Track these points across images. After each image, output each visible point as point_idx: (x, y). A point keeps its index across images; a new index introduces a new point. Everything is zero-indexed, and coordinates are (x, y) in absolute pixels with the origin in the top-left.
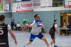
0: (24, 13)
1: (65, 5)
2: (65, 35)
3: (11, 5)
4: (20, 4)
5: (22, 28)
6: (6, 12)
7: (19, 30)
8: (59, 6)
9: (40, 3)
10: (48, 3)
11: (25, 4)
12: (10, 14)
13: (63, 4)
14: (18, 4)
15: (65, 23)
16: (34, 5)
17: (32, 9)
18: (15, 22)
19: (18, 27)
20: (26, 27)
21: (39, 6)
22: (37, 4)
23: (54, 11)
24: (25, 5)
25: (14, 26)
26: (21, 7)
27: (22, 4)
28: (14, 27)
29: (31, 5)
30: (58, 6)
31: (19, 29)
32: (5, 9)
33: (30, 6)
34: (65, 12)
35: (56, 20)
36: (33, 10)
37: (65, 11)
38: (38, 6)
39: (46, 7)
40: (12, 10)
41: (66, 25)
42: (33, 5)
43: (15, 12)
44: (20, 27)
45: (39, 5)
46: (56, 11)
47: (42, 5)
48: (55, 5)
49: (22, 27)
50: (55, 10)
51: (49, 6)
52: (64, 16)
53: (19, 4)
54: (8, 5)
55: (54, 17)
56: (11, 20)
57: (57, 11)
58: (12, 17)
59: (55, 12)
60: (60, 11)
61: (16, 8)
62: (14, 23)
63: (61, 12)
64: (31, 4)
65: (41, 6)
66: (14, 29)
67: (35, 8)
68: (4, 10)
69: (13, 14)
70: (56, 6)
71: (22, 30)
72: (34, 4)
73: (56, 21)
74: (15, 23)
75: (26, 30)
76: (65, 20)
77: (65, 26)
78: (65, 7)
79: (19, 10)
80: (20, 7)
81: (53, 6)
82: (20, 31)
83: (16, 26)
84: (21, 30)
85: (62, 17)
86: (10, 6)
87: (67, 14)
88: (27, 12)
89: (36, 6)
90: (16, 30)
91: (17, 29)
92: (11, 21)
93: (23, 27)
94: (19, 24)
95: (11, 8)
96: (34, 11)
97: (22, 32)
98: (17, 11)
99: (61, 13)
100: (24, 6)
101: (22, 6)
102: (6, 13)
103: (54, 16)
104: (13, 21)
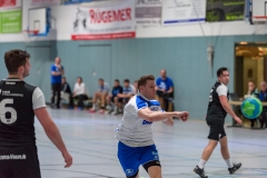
0: (102, 42)
1: (251, 13)
2: (252, 125)
3: (53, 13)
4: (88, 10)
5: (93, 101)
6: (34, 39)
7: (81, 106)
8: (231, 20)
9: (160, 8)
10: (191, 8)
11: (106, 9)
12: (50, 46)
13: (246, 13)
14: (79, 11)
15: (250, 84)
16: (138, 16)
17: (132, 30)
18: (68, 77)
19: (77, 97)
20: (107, 94)
21: (157, 19)
22: (148, 8)
23: (212, 37)
24: (106, 15)
25: (62, 93)
26: (89, 20)
27: (95, 10)
28: (65, 96)
29: (128, 14)
30: (228, 18)
31: (80, 103)
32: (32, 29)
33: (124, 17)
34: (251, 41)
35: (225, 69)
36: (133, 34)
37: (254, 36)
38: (151, 19)
39: (184, 21)
40: (55, 32)
41: (257, 91)
42: (133, 14)
43: (69, 38)
44: (84, 97)
45: (157, 13)
46: (217, 37)
47: (167, 15)
48: (216, 13)
49: (94, 97)
50: (216, 33)
51: (195, 17)
52: (249, 56)
53: (81, 9)
54: (43, 11)
55: (209, 59)
56: (54, 69)
57: (224, 37)
58: (57, 59)
59: (216, 40)
60: (235, 37)
61: (72, 25)
62: (63, 81)
63: (237, 41)
64: (128, 10)
65: (165, 18)
66: (62, 102)
67: (139, 26)
68: (28, 31)
69: (59, 47)
70: (218, 17)
71: (94, 108)
72: (137, 9)
73: (225, 73)
74: (68, 81)
75: (108, 107)
76: (250, 73)
77: (253, 92)
78: (252, 23)
79: (81, 31)
80: (84, 21)
81: (206, 20)
82: (85, 112)
83: (69, 90)
84: (90, 106)
85: (239, 60)
86: (48, 16)
87: (260, 49)
88: (113, 42)
89: (145, 19)
90: (71, 106)
91: (76, 102)
92: (53, 73)
93: (98, 97)
94: (83, 85)
95: (53, 26)
96: (138, 35)
97: (93, 115)
98: (74, 37)
99: (236, 45)
100: (102, 18)
101: (93, 17)
102: (36, 42)
103: (213, 56)
104: (58, 73)
